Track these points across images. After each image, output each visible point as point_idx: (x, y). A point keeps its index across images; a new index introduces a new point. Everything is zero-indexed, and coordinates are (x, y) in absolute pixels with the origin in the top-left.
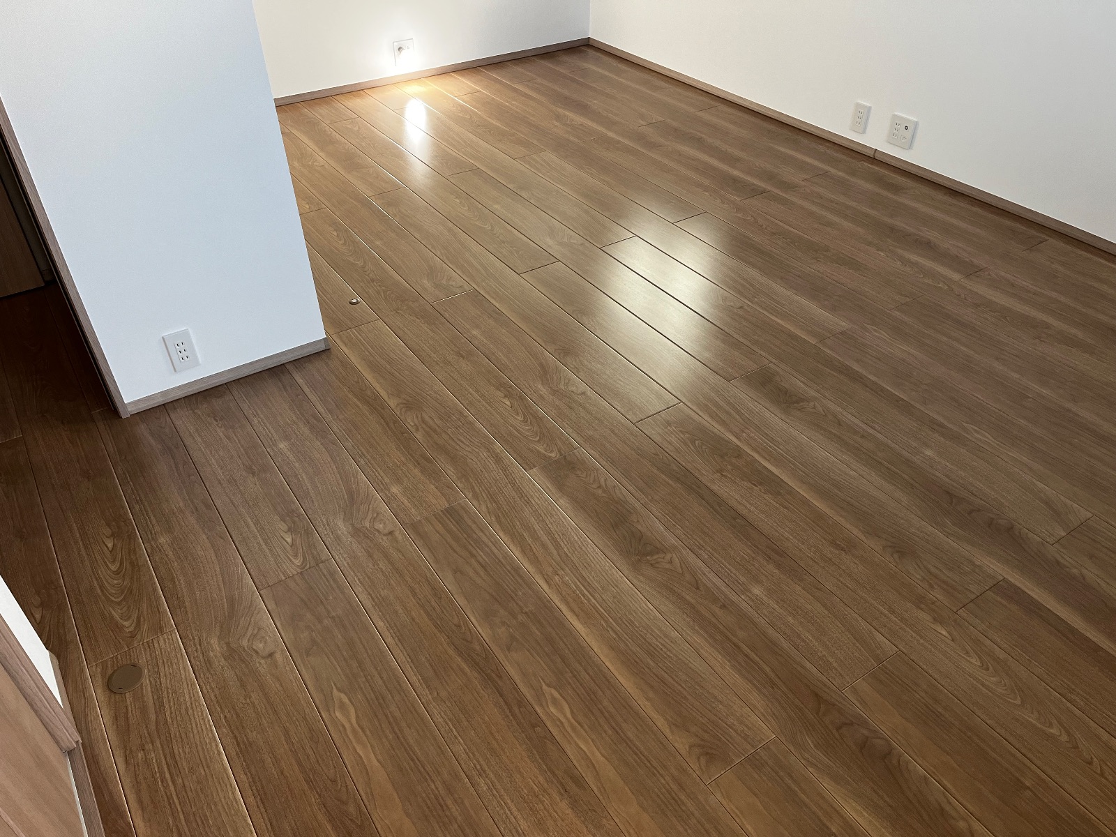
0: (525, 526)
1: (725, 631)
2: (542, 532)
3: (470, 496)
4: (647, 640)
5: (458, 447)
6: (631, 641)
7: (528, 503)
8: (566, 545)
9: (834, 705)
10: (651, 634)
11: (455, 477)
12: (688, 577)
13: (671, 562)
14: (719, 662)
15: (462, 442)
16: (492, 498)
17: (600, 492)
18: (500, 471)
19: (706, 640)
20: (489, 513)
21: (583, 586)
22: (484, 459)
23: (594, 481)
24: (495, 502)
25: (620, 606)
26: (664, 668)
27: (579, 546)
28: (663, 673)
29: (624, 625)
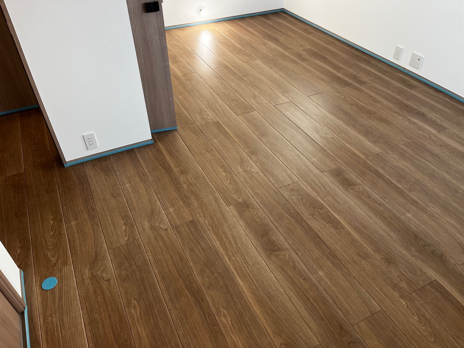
0: (223, 232)
1: (304, 291)
2: (230, 236)
3: (202, 216)
4: (269, 291)
5: (200, 193)
6: (261, 291)
7: (226, 221)
8: (240, 243)
9: (348, 332)
10: (271, 289)
11: (196, 207)
12: (291, 264)
13: (284, 256)
14: (299, 305)
15: (202, 191)
16: (211, 218)
17: (258, 219)
18: (217, 206)
19: (295, 295)
20: (209, 224)
21: (244, 262)
22: (210, 199)
23: (256, 214)
24: (212, 220)
25: (259, 274)
26: (274, 305)
27: (245, 244)
28: (274, 308)
29: (259, 283)
